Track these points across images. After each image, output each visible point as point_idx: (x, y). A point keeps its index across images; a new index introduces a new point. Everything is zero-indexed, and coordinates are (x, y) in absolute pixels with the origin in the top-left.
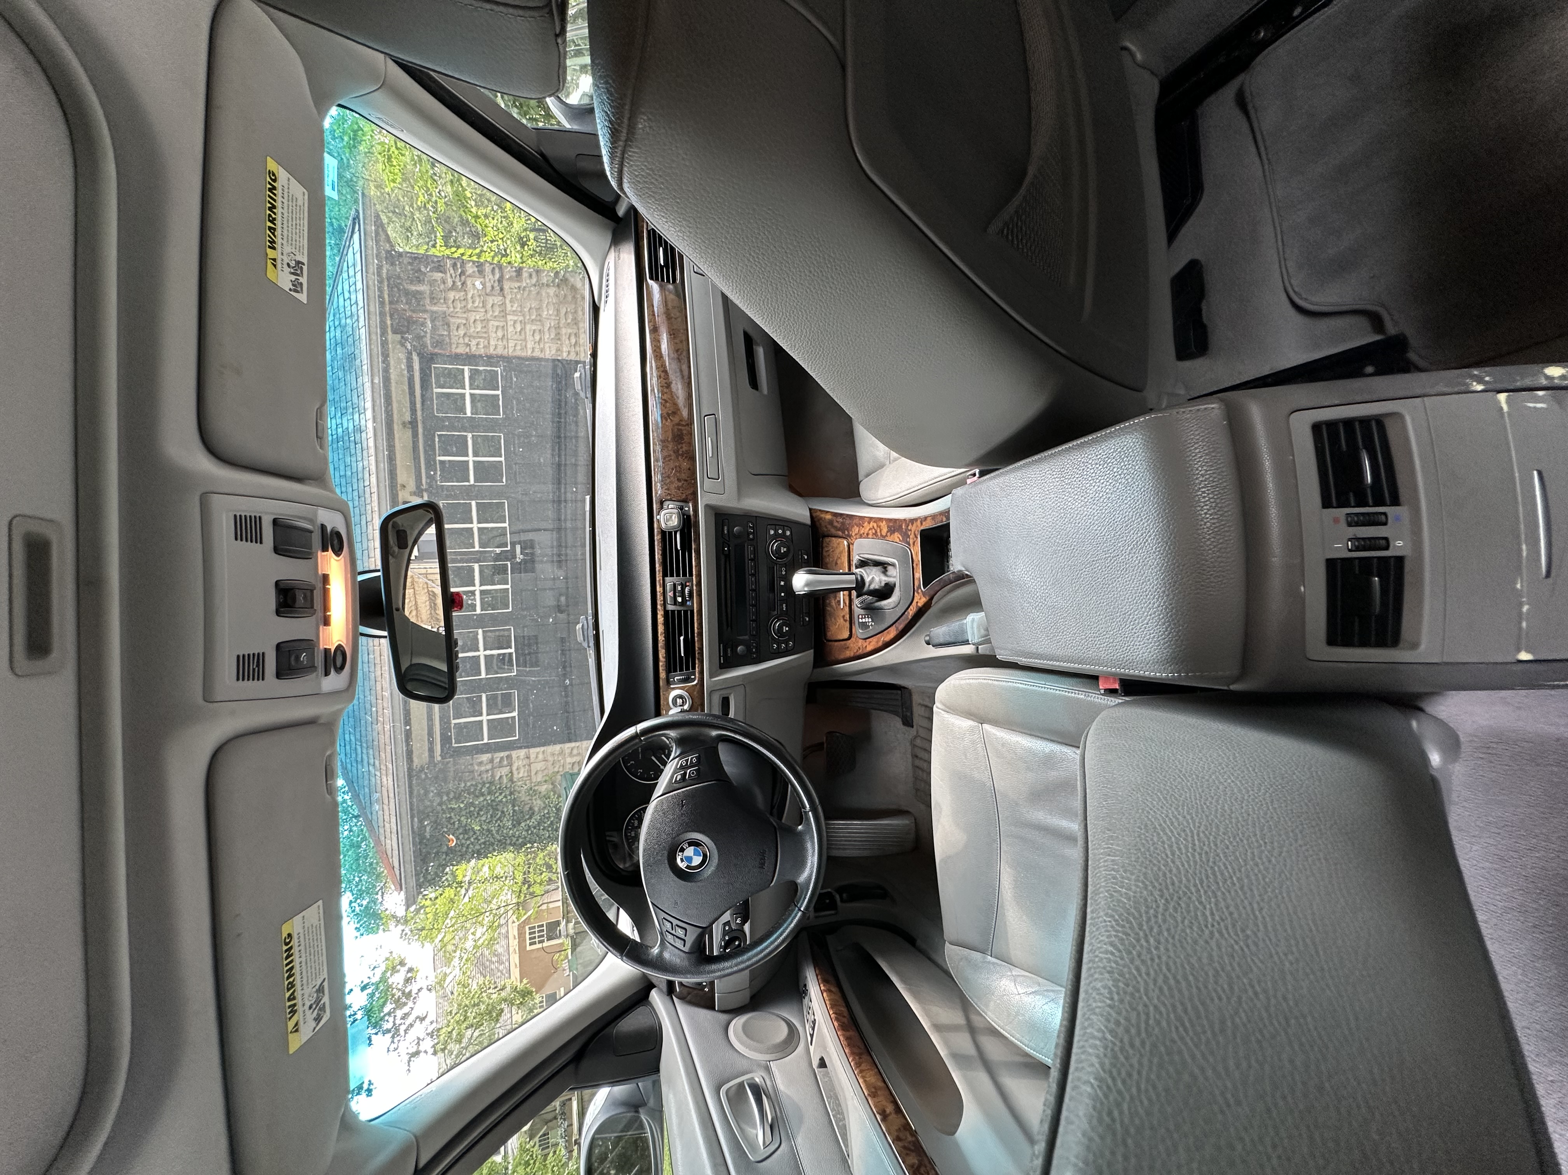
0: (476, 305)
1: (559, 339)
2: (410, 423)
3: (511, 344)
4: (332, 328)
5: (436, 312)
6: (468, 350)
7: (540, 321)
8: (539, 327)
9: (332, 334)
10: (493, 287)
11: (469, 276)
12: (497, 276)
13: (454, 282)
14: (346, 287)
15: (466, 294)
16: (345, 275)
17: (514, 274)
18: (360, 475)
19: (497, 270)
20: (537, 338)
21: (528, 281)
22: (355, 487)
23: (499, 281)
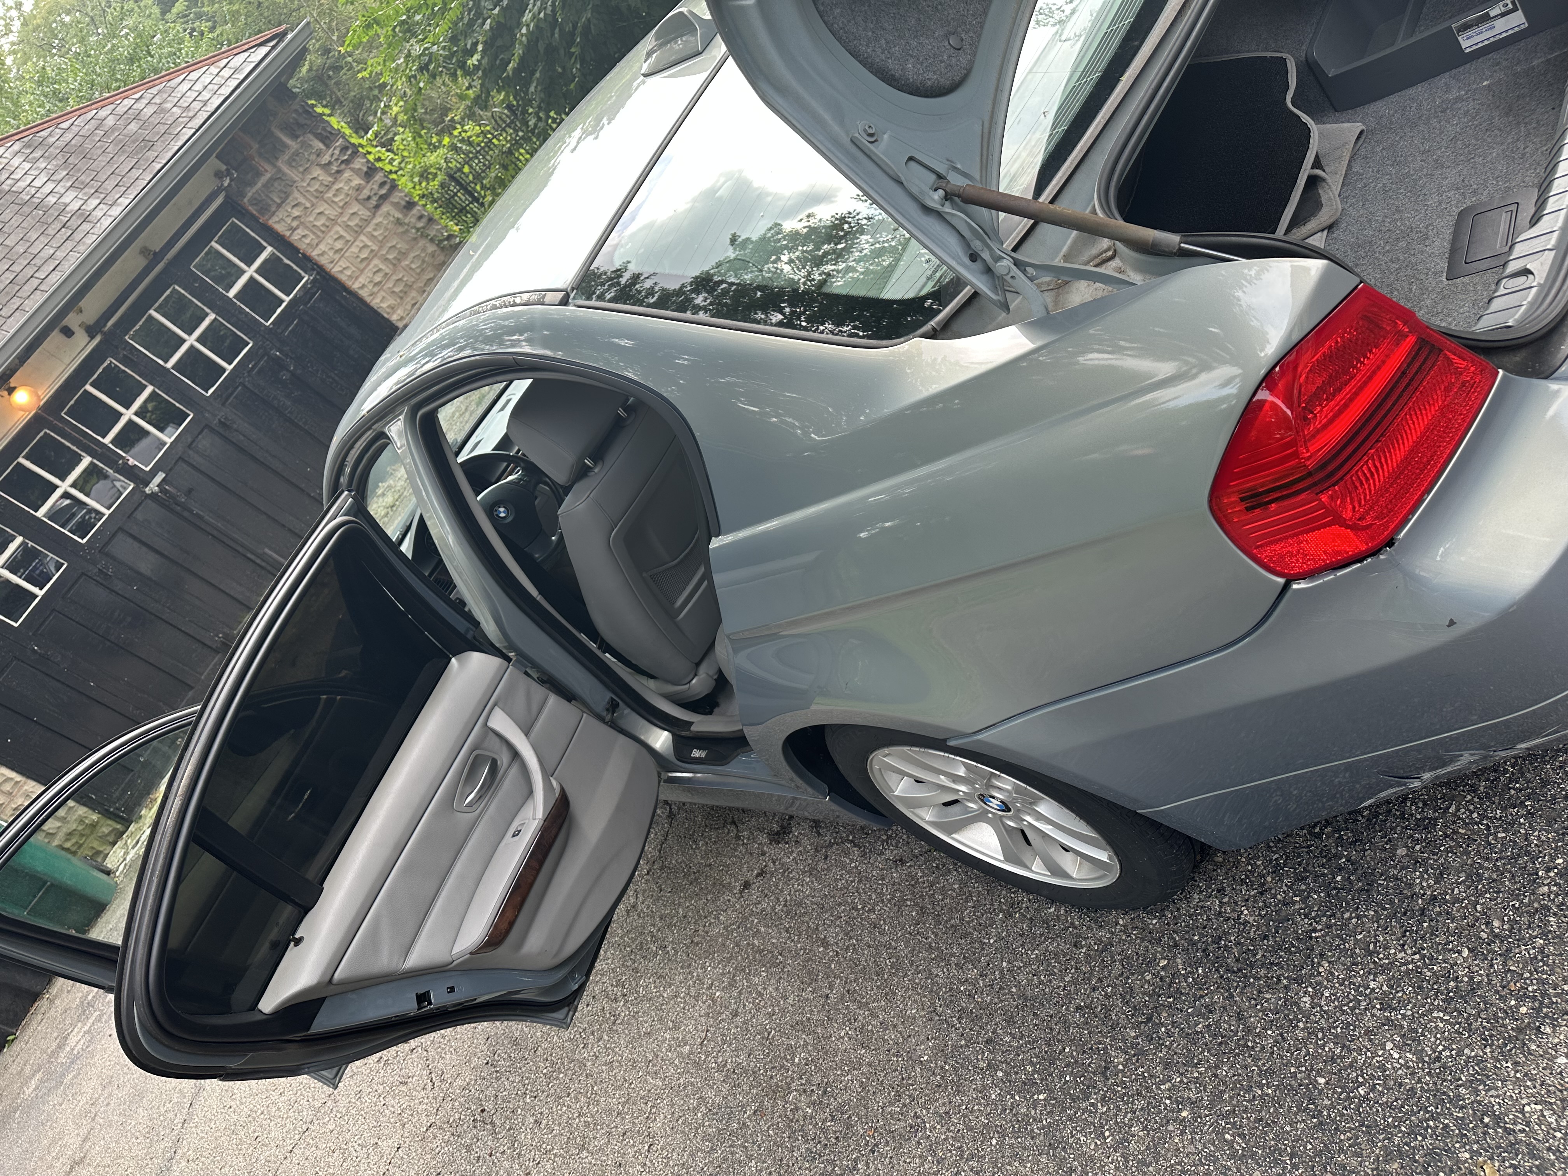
0: (336, 200)
1: (401, 298)
2: (155, 254)
3: (343, 263)
4: (145, 101)
5: (284, 174)
6: (288, 234)
7: (394, 265)
8: (387, 271)
9: (139, 106)
10: (369, 198)
11: (352, 169)
12: (383, 191)
13: (330, 163)
14: (206, 79)
15: (333, 183)
16: (214, 70)
17: (403, 203)
18: (38, 261)
19: (387, 187)
20: (377, 279)
21: (413, 220)
22: (17, 268)
23: (381, 197)
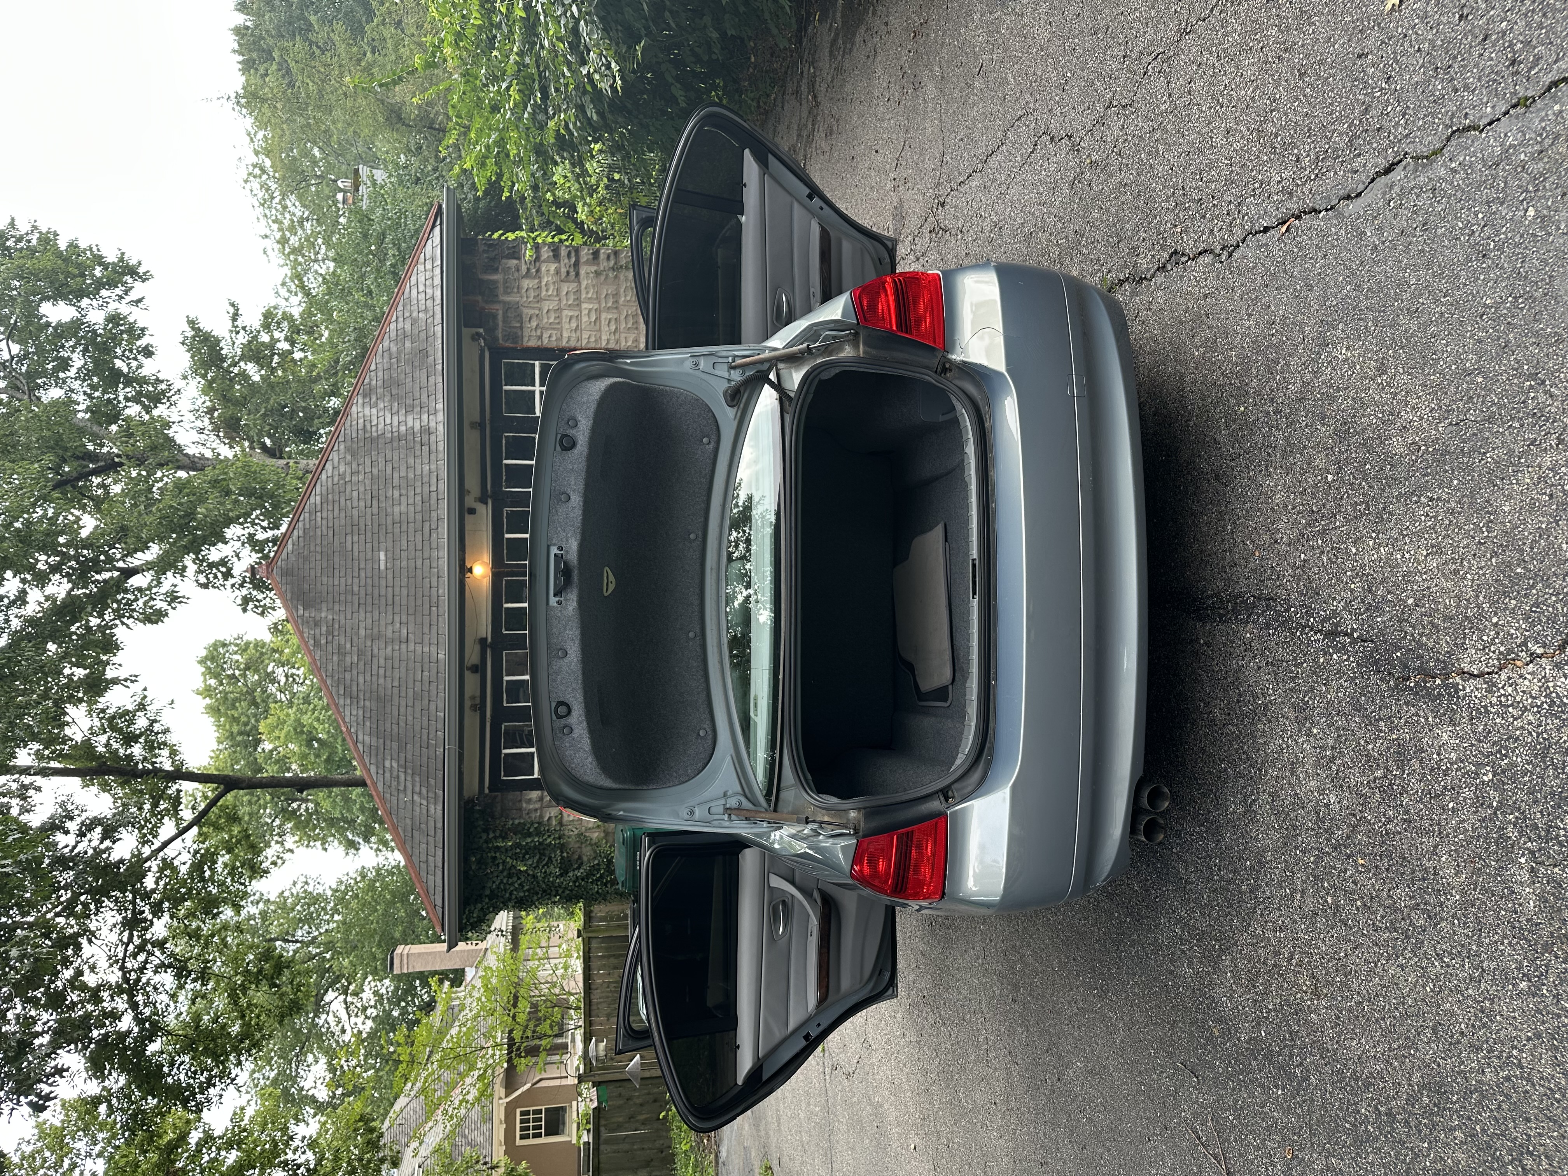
0: (550, 293)
1: (637, 328)
2: (480, 424)
3: (585, 336)
4: (401, 319)
5: (509, 303)
6: (539, 343)
7: (616, 308)
8: (615, 316)
9: (400, 325)
10: (568, 273)
11: (544, 261)
12: (573, 260)
13: (528, 269)
14: (422, 279)
15: (540, 282)
16: (421, 267)
17: (591, 257)
18: (425, 479)
19: (573, 254)
20: (613, 328)
21: (605, 264)
22: (418, 491)
23: (575, 265)
